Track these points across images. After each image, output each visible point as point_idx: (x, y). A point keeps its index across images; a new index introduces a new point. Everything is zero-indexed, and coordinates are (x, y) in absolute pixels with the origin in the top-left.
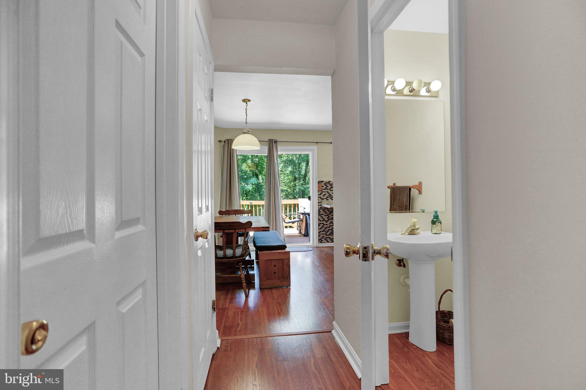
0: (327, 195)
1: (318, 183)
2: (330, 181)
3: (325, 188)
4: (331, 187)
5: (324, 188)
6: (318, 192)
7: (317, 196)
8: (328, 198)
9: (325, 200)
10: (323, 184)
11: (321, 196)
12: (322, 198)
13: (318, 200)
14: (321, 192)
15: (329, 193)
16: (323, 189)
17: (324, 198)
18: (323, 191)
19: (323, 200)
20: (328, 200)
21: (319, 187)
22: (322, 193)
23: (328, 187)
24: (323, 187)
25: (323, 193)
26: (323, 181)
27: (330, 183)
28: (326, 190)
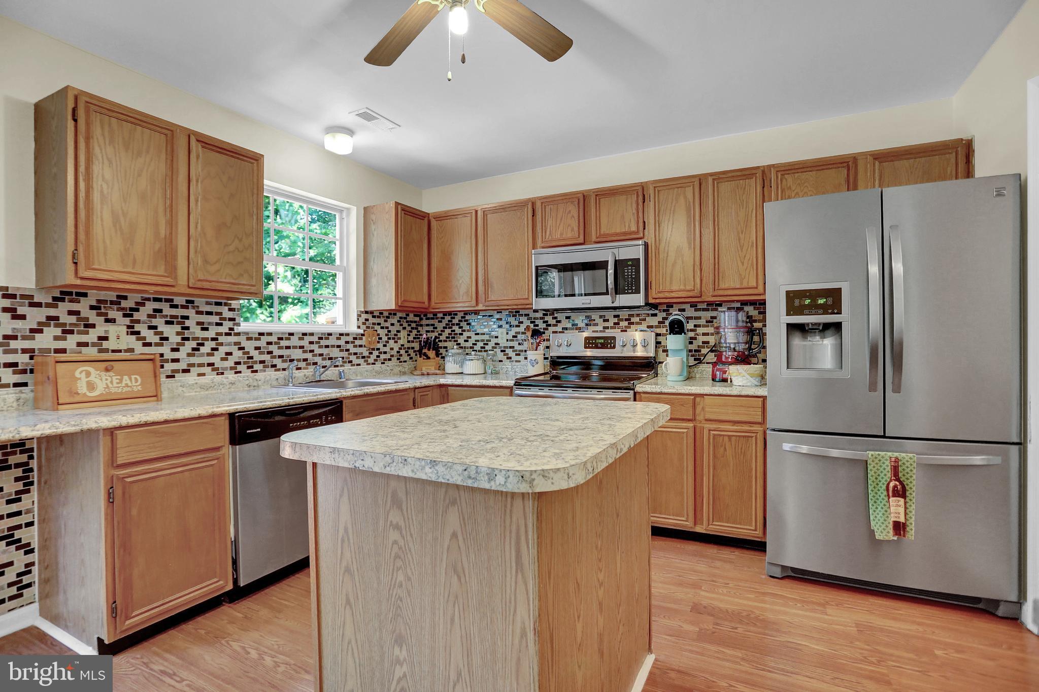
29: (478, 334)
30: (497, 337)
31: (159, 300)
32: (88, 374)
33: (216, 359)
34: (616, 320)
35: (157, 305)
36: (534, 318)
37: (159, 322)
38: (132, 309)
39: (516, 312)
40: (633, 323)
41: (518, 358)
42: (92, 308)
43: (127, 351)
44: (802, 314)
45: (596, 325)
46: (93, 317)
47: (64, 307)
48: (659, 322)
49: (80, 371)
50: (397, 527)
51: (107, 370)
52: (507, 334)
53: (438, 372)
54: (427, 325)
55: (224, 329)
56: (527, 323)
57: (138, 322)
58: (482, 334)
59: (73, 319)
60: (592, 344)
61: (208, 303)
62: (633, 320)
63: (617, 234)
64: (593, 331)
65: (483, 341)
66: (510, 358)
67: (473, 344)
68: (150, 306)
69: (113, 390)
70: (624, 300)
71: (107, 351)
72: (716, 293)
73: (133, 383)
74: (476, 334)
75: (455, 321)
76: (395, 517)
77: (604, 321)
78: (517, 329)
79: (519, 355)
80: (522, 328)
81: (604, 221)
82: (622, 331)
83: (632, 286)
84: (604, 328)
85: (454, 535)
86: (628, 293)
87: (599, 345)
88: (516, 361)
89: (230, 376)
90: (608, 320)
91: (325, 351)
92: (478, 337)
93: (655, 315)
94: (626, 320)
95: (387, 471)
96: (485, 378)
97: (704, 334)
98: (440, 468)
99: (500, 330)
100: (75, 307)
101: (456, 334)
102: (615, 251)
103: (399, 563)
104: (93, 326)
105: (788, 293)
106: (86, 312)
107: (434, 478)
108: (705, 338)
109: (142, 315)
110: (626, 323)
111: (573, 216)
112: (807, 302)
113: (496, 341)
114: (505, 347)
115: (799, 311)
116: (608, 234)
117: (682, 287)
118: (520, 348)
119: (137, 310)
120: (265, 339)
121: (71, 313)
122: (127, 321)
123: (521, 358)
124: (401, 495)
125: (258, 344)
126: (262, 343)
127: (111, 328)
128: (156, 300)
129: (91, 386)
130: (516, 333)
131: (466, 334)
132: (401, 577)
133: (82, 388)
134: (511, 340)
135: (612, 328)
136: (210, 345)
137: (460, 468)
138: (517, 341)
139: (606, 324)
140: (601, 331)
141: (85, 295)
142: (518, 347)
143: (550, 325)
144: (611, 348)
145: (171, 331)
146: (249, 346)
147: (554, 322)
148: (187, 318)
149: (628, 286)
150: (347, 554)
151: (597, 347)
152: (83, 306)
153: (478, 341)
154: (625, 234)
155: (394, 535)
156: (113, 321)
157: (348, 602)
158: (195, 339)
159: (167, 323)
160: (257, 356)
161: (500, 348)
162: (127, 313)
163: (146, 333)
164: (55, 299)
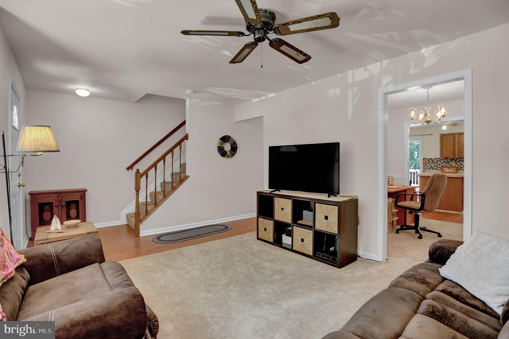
0: (430, 167)
1: (423, 159)
2: (432, 158)
4: (432, 162)
5: (427, 162)
7: (422, 167)
8: (430, 169)
9: (428, 170)
10: (426, 160)
11: (425, 167)
13: (423, 170)
14: (425, 165)
18: (426, 164)
19: (426, 170)
21: (423, 162)
23: (430, 162)
25: (427, 166)
26: (426, 158)
27: (432, 159)
28: (429, 164)
31: (461, 158)
32: (446, 169)
35: (460, 159)
38: (456, 160)
42: (450, 160)
43: (455, 166)
46: (450, 161)
47: (446, 160)
49: (445, 169)
51: (449, 168)
57: (457, 162)
59: (447, 162)
68: (459, 159)
69: (449, 171)
71: (452, 166)
73: (452, 170)
100: (447, 160)
104: (450, 162)
109: (458, 160)
119: (457, 160)
121: (447, 161)
122: (455, 162)
127: (452, 163)
128: (460, 158)
129: (446, 170)
133: (445, 171)
141: (449, 158)
152: (448, 160)
156: (453, 162)
159: (462, 162)
162: (455, 160)
163: (458, 163)
164: (445, 159)
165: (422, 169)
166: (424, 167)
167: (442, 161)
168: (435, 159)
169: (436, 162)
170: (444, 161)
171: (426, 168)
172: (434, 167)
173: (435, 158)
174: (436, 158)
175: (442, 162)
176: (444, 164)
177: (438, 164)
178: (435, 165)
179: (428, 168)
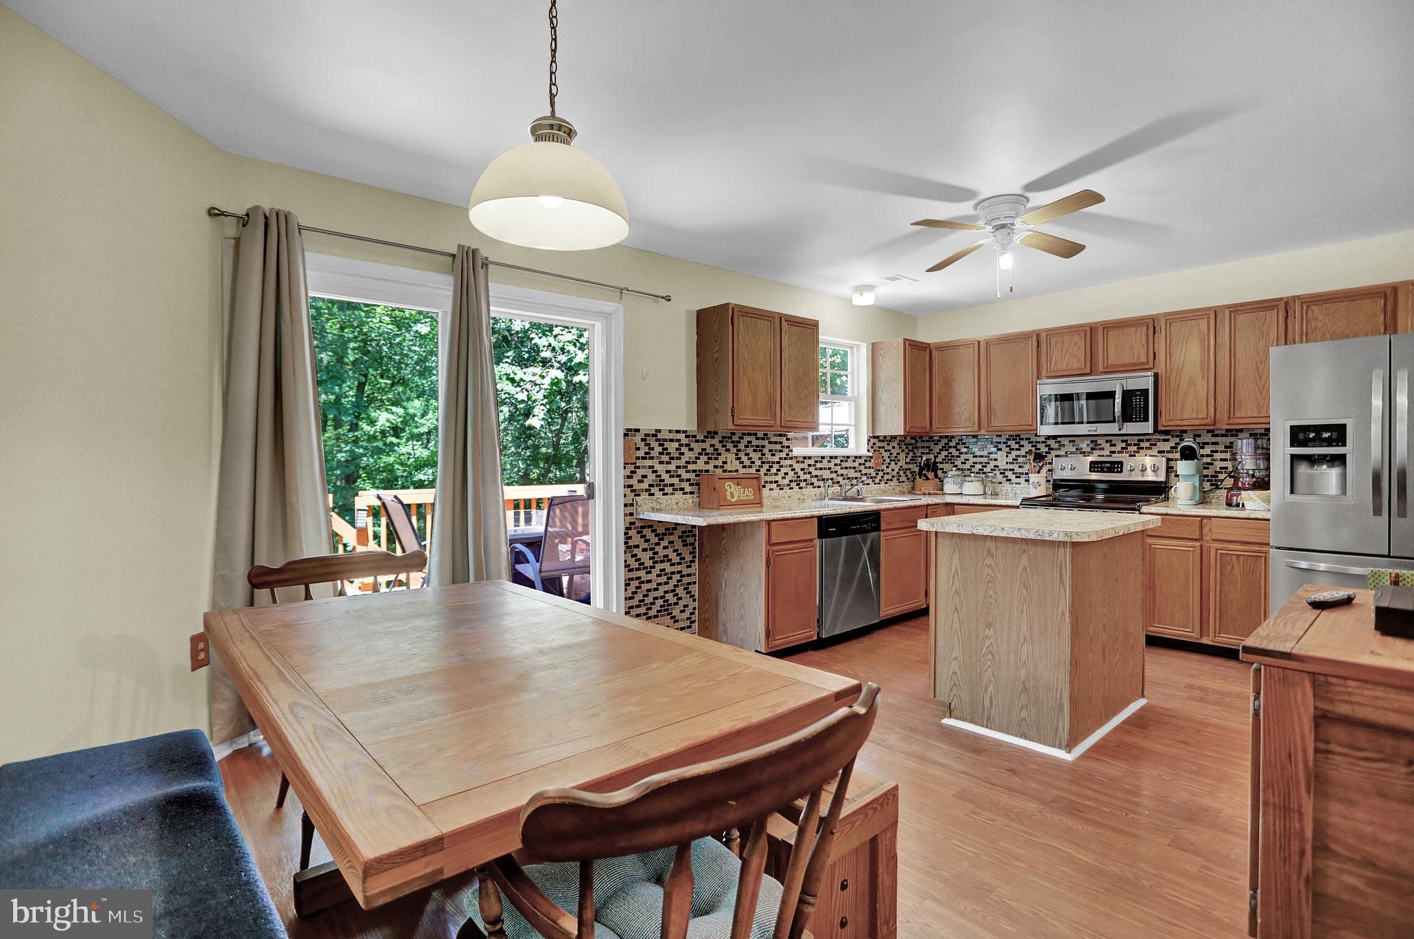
0: (650, 477)
1: (626, 435)
2: (659, 431)
3: (646, 453)
4: (660, 449)
5: (641, 453)
6: (625, 468)
7: (622, 482)
8: (653, 490)
9: (645, 495)
10: (638, 438)
11: (634, 482)
12: (635, 490)
13: (625, 496)
14: (632, 468)
15: (656, 471)
16: (638, 458)
17: (642, 490)
18: (639, 463)
19: (639, 495)
20: (653, 495)
21: (626, 450)
22: (635, 472)
23: (653, 449)
24: (638, 449)
25: (640, 472)
26: (638, 430)
27: (660, 436)
28: (648, 463)
29: (976, 457)
30: (996, 460)
31: (751, 435)
32: (731, 487)
33: (778, 478)
34: (1124, 445)
35: (749, 439)
36: (1036, 442)
37: (750, 450)
38: (737, 442)
39: (1016, 436)
40: (1142, 448)
41: (1018, 480)
42: (720, 442)
43: (739, 471)
44: (1306, 446)
45: (1103, 449)
46: (720, 448)
47: (708, 442)
48: (1171, 448)
49: (727, 485)
50: (990, 566)
51: (738, 485)
52: (1007, 456)
53: (938, 492)
54: (923, 447)
55: (783, 455)
56: (1028, 447)
57: (740, 451)
58: (980, 456)
59: (712, 450)
60: (1098, 468)
61: (775, 435)
62: (1142, 445)
63: (1125, 365)
64: (1099, 456)
65: (981, 463)
66: (1010, 480)
67: (971, 466)
68: (746, 439)
69: (741, 498)
70: (1131, 428)
71: (727, 471)
72: (1231, 421)
73: (749, 493)
74: (974, 457)
75: (953, 444)
76: (989, 561)
77: (1111, 445)
78: (1018, 453)
79: (1019, 477)
80: (1022, 452)
81: (1112, 352)
82: (1130, 456)
83: (1140, 415)
84: (1111, 452)
85: (1025, 568)
86: (1136, 421)
87: (1105, 469)
88: (1016, 483)
89: (786, 489)
90: (1115, 445)
91: (844, 472)
92: (975, 460)
93: (1167, 440)
94: (1135, 445)
95: (992, 534)
96: (985, 498)
97: (1221, 460)
98: (1023, 532)
99: (999, 453)
100: (713, 442)
101: (953, 456)
102: (1124, 382)
103: (990, 585)
104: (720, 454)
105: (1292, 427)
106: (718, 446)
107: (1019, 536)
108: (1224, 464)
109: (741, 446)
110: (1135, 448)
111: (1079, 348)
112: (1312, 435)
113: (995, 463)
114: (1004, 470)
115: (1304, 443)
116: (1115, 365)
117: (1194, 416)
118: (1021, 470)
119: (740, 442)
120: (807, 462)
121: (711, 446)
122: (735, 450)
123: (1022, 480)
124: (993, 549)
125: (802, 466)
126: (805, 466)
127: (728, 455)
128: (749, 434)
129: (732, 496)
130: (1016, 456)
131: (963, 457)
132: (991, 592)
133: (729, 497)
134: (1010, 463)
135: (1119, 452)
136: (776, 466)
137: (1034, 531)
138: (1017, 463)
139: (1113, 449)
140: (1107, 456)
141: (717, 433)
142: (1018, 470)
143: (1052, 449)
144: (1118, 472)
145: (755, 456)
146: (798, 467)
147: (1057, 446)
148: (764, 446)
149: (1136, 415)
150: (957, 583)
151: (1102, 471)
152: (715, 441)
153: (976, 463)
154: (1133, 364)
155: (988, 571)
156: (729, 451)
157: (956, 609)
158: (768, 462)
159: (754, 451)
160: (803, 477)
161: (999, 470)
162: (736, 445)
163: (744, 458)
164: (705, 437)
165: (622, 491)
166: (631, 482)
167: (697, 447)
168: (672, 436)
169: (677, 449)
170: (704, 446)
171: (637, 486)
172: (668, 480)
173: (670, 431)
174: (678, 432)
175: (693, 455)
176: (700, 465)
177: (684, 459)
178: (672, 467)
179: (645, 486)
